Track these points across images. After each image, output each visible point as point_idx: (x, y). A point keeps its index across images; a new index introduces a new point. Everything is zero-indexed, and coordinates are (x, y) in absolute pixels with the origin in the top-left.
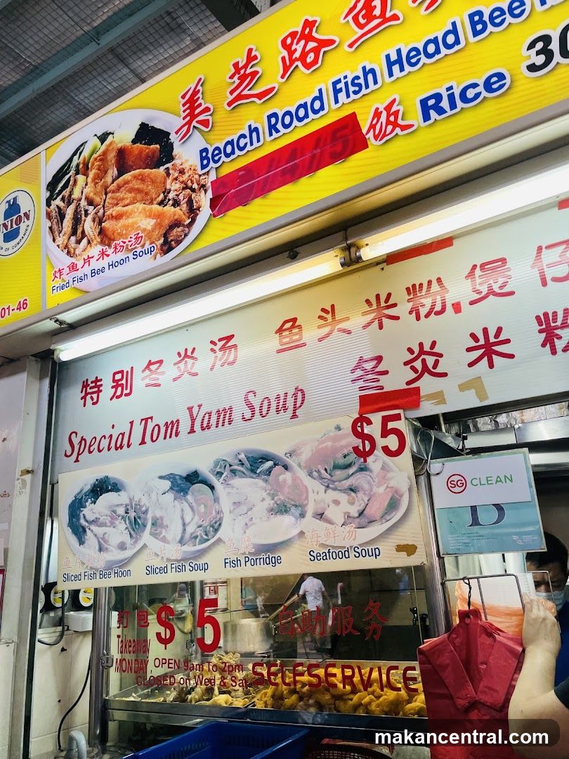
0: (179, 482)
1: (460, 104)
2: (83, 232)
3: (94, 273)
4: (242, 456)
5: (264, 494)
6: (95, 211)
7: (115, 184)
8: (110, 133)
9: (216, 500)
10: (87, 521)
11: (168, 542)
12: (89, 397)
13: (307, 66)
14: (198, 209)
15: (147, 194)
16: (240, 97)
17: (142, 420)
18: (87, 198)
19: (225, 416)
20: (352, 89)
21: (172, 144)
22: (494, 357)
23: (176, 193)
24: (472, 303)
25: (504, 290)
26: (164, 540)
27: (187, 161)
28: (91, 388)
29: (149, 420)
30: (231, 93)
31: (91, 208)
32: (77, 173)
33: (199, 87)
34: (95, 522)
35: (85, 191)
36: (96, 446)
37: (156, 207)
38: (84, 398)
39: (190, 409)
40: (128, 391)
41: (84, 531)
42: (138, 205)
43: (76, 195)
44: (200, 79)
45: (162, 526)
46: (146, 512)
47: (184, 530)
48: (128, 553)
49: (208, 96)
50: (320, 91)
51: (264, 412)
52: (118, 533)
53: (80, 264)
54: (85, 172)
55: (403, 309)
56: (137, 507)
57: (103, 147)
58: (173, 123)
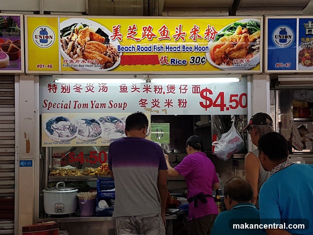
0: (88, 121)
1: (178, 64)
2: (76, 52)
3: (80, 66)
4: (109, 117)
5: (114, 128)
6: (81, 47)
7: (89, 42)
8: (87, 26)
9: (100, 127)
10: (54, 128)
11: (84, 136)
12: (51, 90)
13: (149, 38)
14: (116, 60)
15: (100, 50)
16: (130, 37)
17: (74, 101)
18: (78, 42)
19: (103, 105)
20: (158, 49)
21: (109, 40)
22: (170, 106)
23: (109, 54)
24: (167, 93)
25: (173, 92)
26: (83, 135)
27: (113, 46)
28: (52, 87)
29: (77, 102)
30: (128, 34)
31: (79, 46)
32: (74, 32)
33: (119, 27)
35: (77, 39)
36: (56, 106)
37: (102, 55)
38: (50, 89)
39: (92, 101)
40: (68, 91)
41: (53, 131)
42: (97, 52)
43: (73, 38)
44: (119, 25)
45: (82, 132)
46: (77, 128)
47: (89, 134)
48: (68, 138)
49: (121, 32)
50: (151, 46)
51: (115, 107)
52: (67, 132)
53: (75, 61)
54: (77, 33)
55: (153, 90)
56: (73, 126)
57: (85, 29)
58: (110, 34)
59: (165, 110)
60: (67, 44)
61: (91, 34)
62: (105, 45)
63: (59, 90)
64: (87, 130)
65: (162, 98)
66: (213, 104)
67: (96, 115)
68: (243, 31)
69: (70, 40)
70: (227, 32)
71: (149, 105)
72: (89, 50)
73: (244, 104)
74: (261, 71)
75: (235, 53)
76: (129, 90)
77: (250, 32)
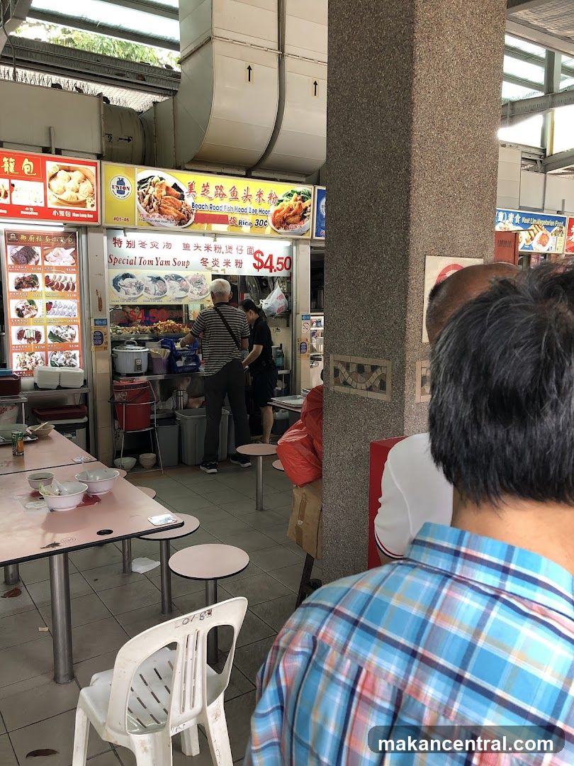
0: (154, 279)
2: (152, 206)
3: (156, 221)
4: (173, 275)
5: (178, 286)
6: (157, 201)
7: (165, 197)
8: (164, 179)
9: (165, 285)
10: (121, 286)
12: (116, 244)
13: (220, 197)
14: (190, 218)
15: (175, 206)
16: (204, 194)
17: (139, 257)
18: (154, 196)
19: (167, 263)
20: (228, 209)
21: (184, 196)
22: (228, 266)
23: (184, 210)
24: (226, 253)
25: (231, 252)
26: (149, 293)
27: (188, 203)
28: (117, 241)
29: (142, 258)
30: (202, 192)
31: (155, 200)
32: (151, 185)
33: (193, 184)
34: (124, 286)
35: (153, 193)
36: (122, 261)
37: (178, 211)
39: (156, 258)
40: (133, 246)
41: (120, 288)
42: (172, 208)
43: (150, 192)
44: (194, 182)
45: (148, 290)
46: (143, 285)
47: (155, 292)
48: (135, 296)
49: (196, 188)
50: (222, 205)
51: (179, 264)
52: (133, 290)
53: (151, 216)
54: (154, 186)
55: (213, 249)
56: (140, 284)
57: (161, 182)
58: (185, 189)
59: (224, 270)
60: (144, 197)
61: (167, 188)
62: (181, 201)
63: (124, 244)
64: (153, 287)
65: (222, 258)
66: (264, 266)
67: (162, 272)
68: (299, 198)
69: (147, 194)
70: (285, 198)
71: (210, 265)
72: (165, 205)
73: (288, 267)
74: (310, 237)
75: (291, 219)
76: (192, 248)
77: (303, 199)
